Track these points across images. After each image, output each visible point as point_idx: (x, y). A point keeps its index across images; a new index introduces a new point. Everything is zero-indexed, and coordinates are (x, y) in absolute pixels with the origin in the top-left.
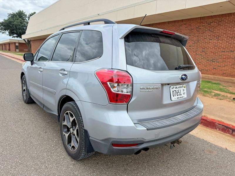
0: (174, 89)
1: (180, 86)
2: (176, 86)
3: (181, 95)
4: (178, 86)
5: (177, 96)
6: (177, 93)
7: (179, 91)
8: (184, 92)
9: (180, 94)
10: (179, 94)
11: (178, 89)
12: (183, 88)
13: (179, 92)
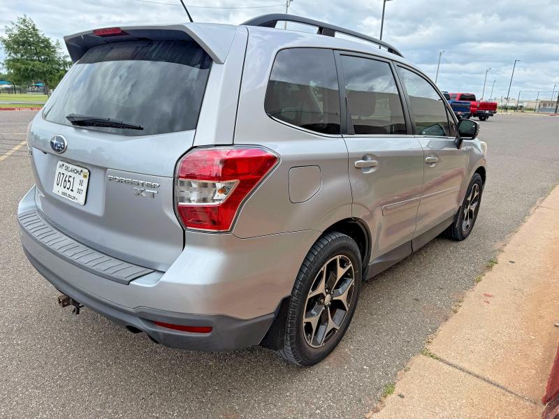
0: (63, 170)
1: (75, 167)
2: (67, 165)
3: (72, 190)
4: (71, 167)
5: (65, 187)
6: (65, 181)
7: (71, 179)
8: (80, 187)
9: (71, 188)
10: (68, 186)
11: (70, 174)
12: (81, 177)
13: (69, 181)
